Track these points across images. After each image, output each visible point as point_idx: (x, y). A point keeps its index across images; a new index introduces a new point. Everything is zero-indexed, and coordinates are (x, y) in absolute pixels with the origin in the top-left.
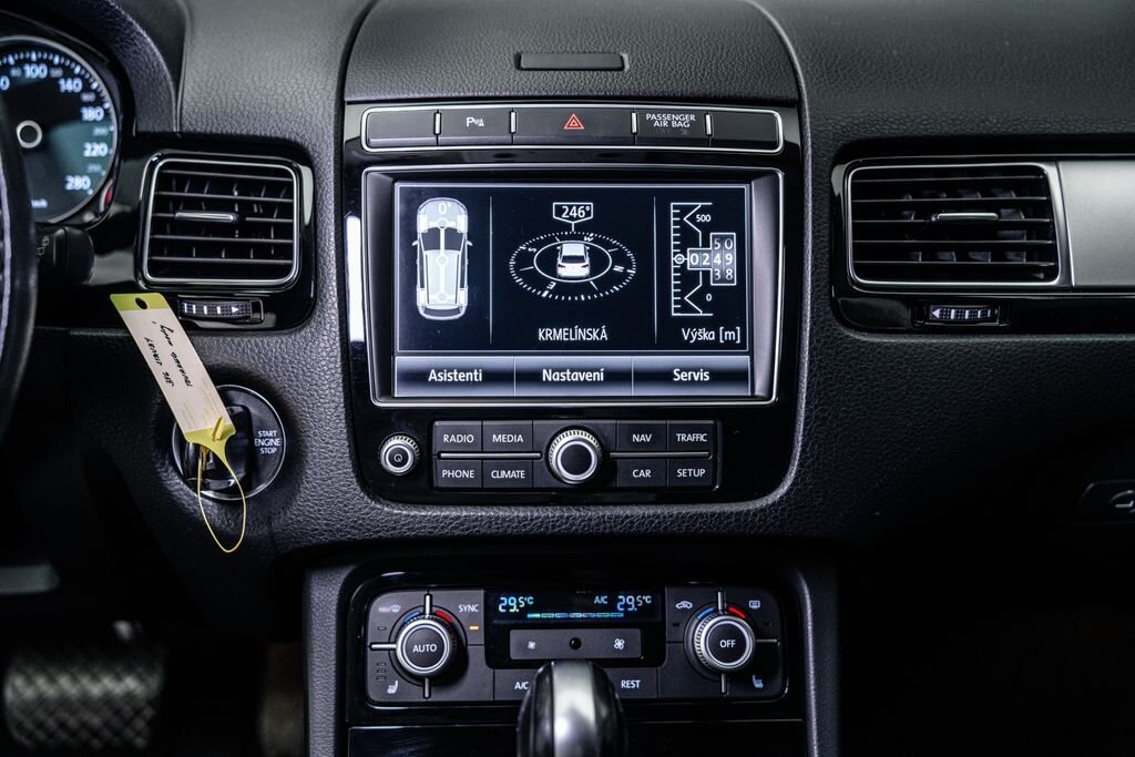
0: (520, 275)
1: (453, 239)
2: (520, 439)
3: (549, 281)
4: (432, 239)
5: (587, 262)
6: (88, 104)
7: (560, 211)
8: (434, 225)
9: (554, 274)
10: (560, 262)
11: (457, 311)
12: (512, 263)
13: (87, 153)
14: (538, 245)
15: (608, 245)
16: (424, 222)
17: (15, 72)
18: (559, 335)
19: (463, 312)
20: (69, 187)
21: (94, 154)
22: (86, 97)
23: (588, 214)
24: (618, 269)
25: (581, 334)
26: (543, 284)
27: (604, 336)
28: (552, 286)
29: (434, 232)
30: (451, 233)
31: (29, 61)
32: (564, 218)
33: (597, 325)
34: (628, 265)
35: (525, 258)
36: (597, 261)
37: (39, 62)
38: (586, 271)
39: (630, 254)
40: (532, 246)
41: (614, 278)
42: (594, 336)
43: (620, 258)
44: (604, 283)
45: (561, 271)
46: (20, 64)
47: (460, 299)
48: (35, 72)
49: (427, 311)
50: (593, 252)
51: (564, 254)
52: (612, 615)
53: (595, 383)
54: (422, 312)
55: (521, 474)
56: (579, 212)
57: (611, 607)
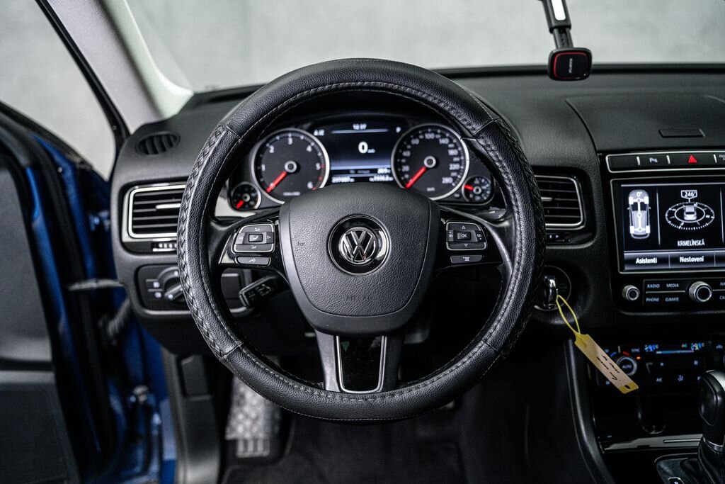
0: (670, 220)
1: (643, 206)
2: (678, 285)
3: (681, 222)
4: (635, 207)
5: (695, 214)
6: (451, 148)
7: (684, 194)
8: (636, 201)
9: (683, 219)
10: (685, 214)
11: (646, 235)
12: (666, 215)
13: (451, 168)
14: (676, 208)
15: (703, 207)
16: (631, 201)
17: (421, 137)
18: (686, 243)
19: (648, 236)
20: (444, 182)
21: (454, 169)
22: (451, 146)
23: (695, 195)
24: (708, 216)
25: (694, 243)
26: (678, 223)
27: (703, 243)
28: (682, 224)
29: (636, 204)
30: (642, 204)
31: (428, 132)
32: (686, 197)
33: (700, 239)
34: (711, 215)
35: (671, 213)
36: (699, 214)
37: (431, 132)
38: (695, 218)
39: (712, 211)
40: (674, 208)
41: (706, 220)
42: (699, 244)
43: (708, 212)
44: (702, 223)
45: (685, 218)
46: (423, 134)
47: (648, 230)
48: (430, 136)
49: (634, 235)
50: (697, 210)
51: (687, 211)
52: (689, 351)
53: (700, 263)
54: (632, 236)
55: (677, 299)
56: (691, 194)
57: (689, 348)
